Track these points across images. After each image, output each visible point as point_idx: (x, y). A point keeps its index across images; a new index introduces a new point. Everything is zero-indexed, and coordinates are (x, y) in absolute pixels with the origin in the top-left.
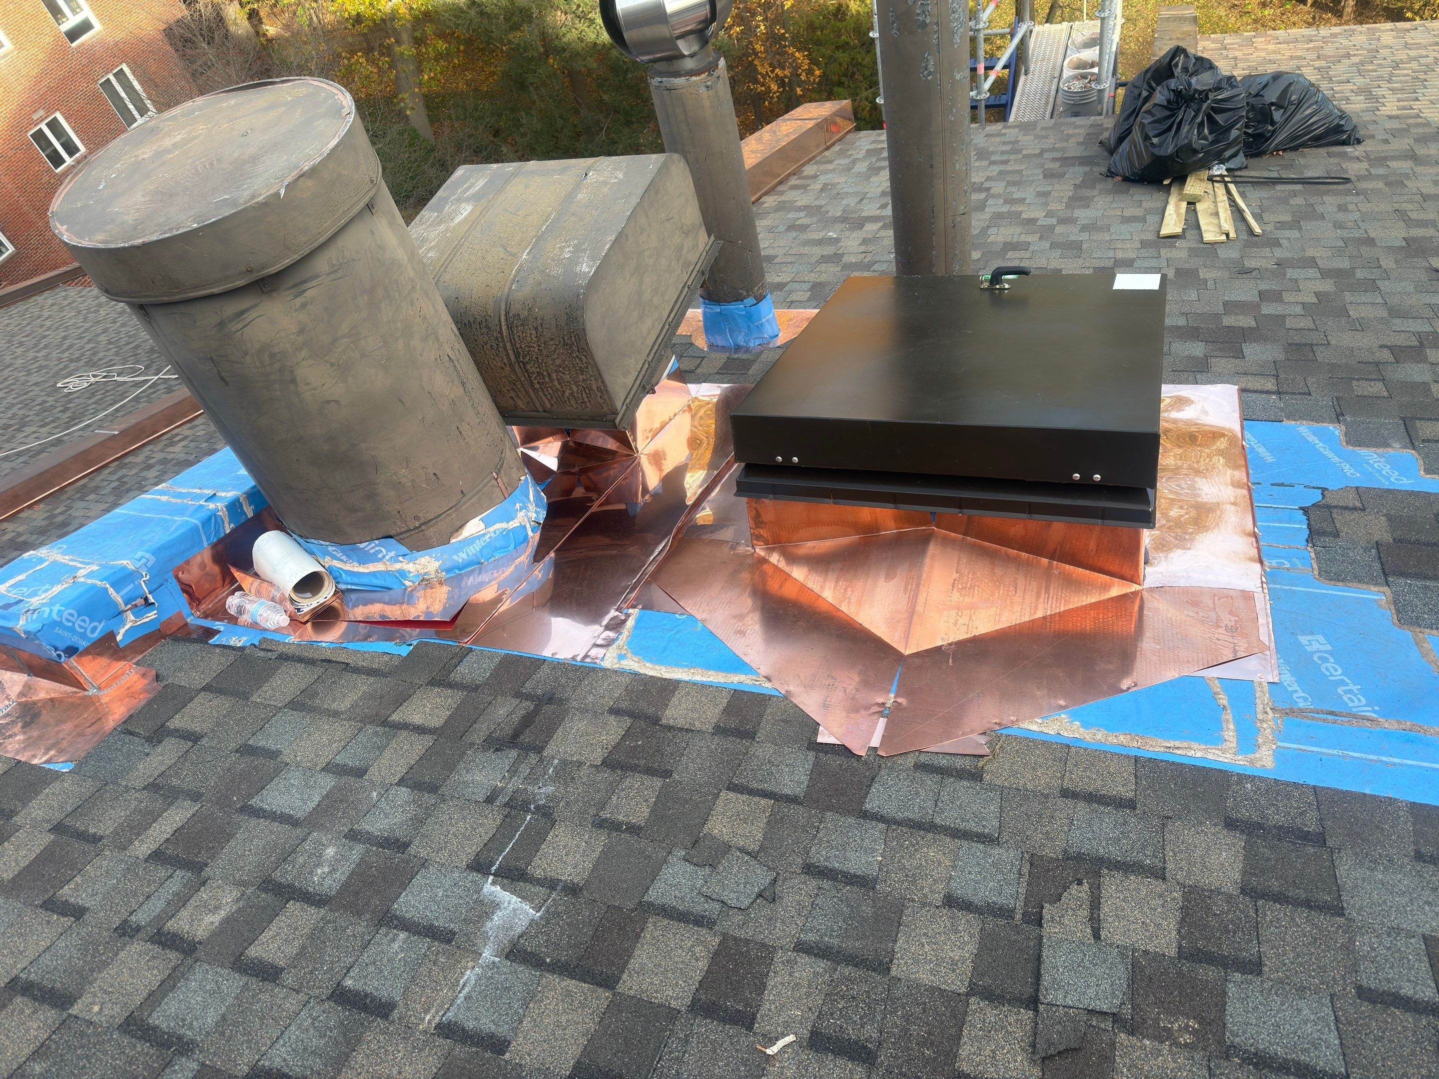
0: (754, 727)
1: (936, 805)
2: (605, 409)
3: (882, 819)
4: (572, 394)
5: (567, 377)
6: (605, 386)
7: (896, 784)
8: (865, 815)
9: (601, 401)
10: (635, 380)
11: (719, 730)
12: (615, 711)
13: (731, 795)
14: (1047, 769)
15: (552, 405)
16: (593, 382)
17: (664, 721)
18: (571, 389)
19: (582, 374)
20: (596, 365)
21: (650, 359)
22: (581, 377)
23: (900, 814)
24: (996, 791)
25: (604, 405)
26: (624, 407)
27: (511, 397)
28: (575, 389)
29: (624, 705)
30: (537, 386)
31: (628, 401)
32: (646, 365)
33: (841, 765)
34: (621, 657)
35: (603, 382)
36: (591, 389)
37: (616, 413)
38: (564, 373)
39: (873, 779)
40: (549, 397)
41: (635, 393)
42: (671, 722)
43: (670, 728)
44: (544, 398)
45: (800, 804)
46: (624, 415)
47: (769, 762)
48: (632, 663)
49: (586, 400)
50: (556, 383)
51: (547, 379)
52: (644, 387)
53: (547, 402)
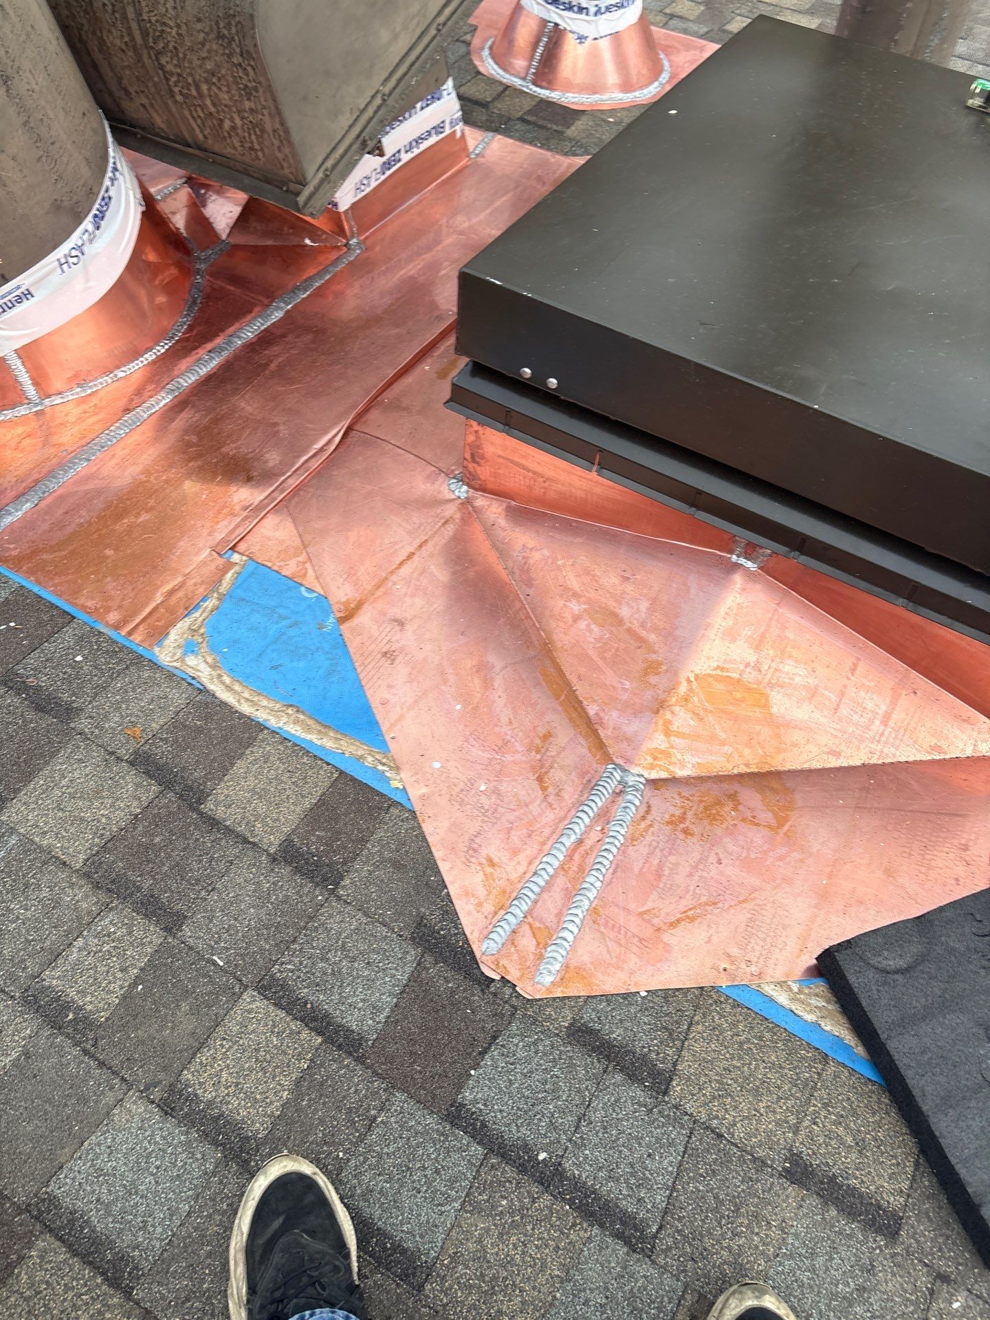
0: (344, 863)
1: (577, 1127)
2: (286, 171)
3: (479, 1131)
4: (234, 128)
5: (224, 97)
6: (287, 132)
7: (528, 1060)
8: (457, 1116)
9: (280, 156)
10: (351, 127)
11: (289, 855)
12: (144, 763)
13: (260, 1004)
14: (779, 1098)
15: (205, 137)
16: (267, 119)
17: (208, 806)
18: (232, 120)
19: (249, 99)
20: (270, 89)
21: (387, 90)
22: (247, 105)
23: (514, 1128)
24: (682, 1127)
25: (285, 165)
26: (320, 175)
27: (143, 105)
28: (239, 123)
29: (162, 751)
30: (179, 98)
31: (329, 164)
32: (378, 101)
33: (453, 992)
34: (190, 648)
35: (282, 124)
36: (263, 131)
37: (303, 183)
38: (219, 89)
39: (495, 1038)
40: (199, 121)
41: (346, 151)
42: (220, 813)
43: (213, 823)
44: (192, 121)
45: (360, 1060)
46: (317, 189)
47: (343, 947)
48: (203, 666)
49: (257, 146)
50: (208, 102)
51: (194, 92)
52: (364, 143)
53: (197, 131)
